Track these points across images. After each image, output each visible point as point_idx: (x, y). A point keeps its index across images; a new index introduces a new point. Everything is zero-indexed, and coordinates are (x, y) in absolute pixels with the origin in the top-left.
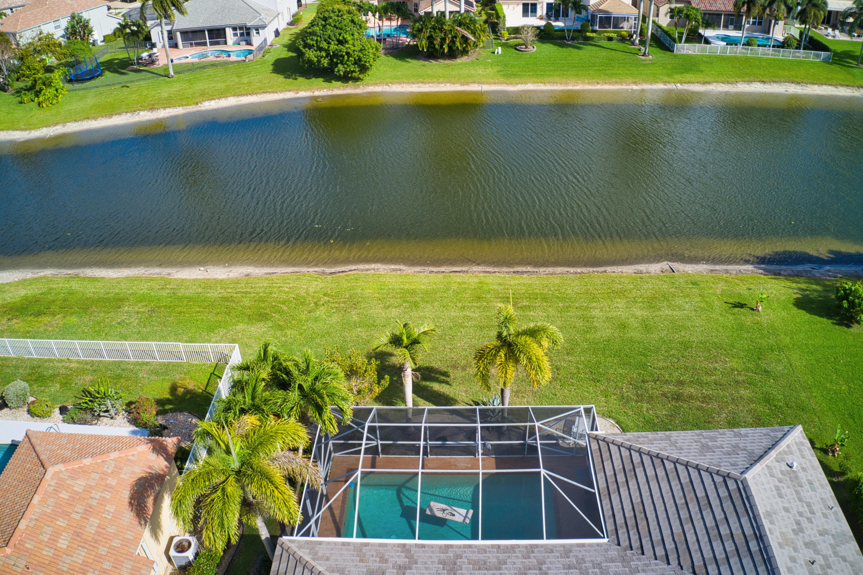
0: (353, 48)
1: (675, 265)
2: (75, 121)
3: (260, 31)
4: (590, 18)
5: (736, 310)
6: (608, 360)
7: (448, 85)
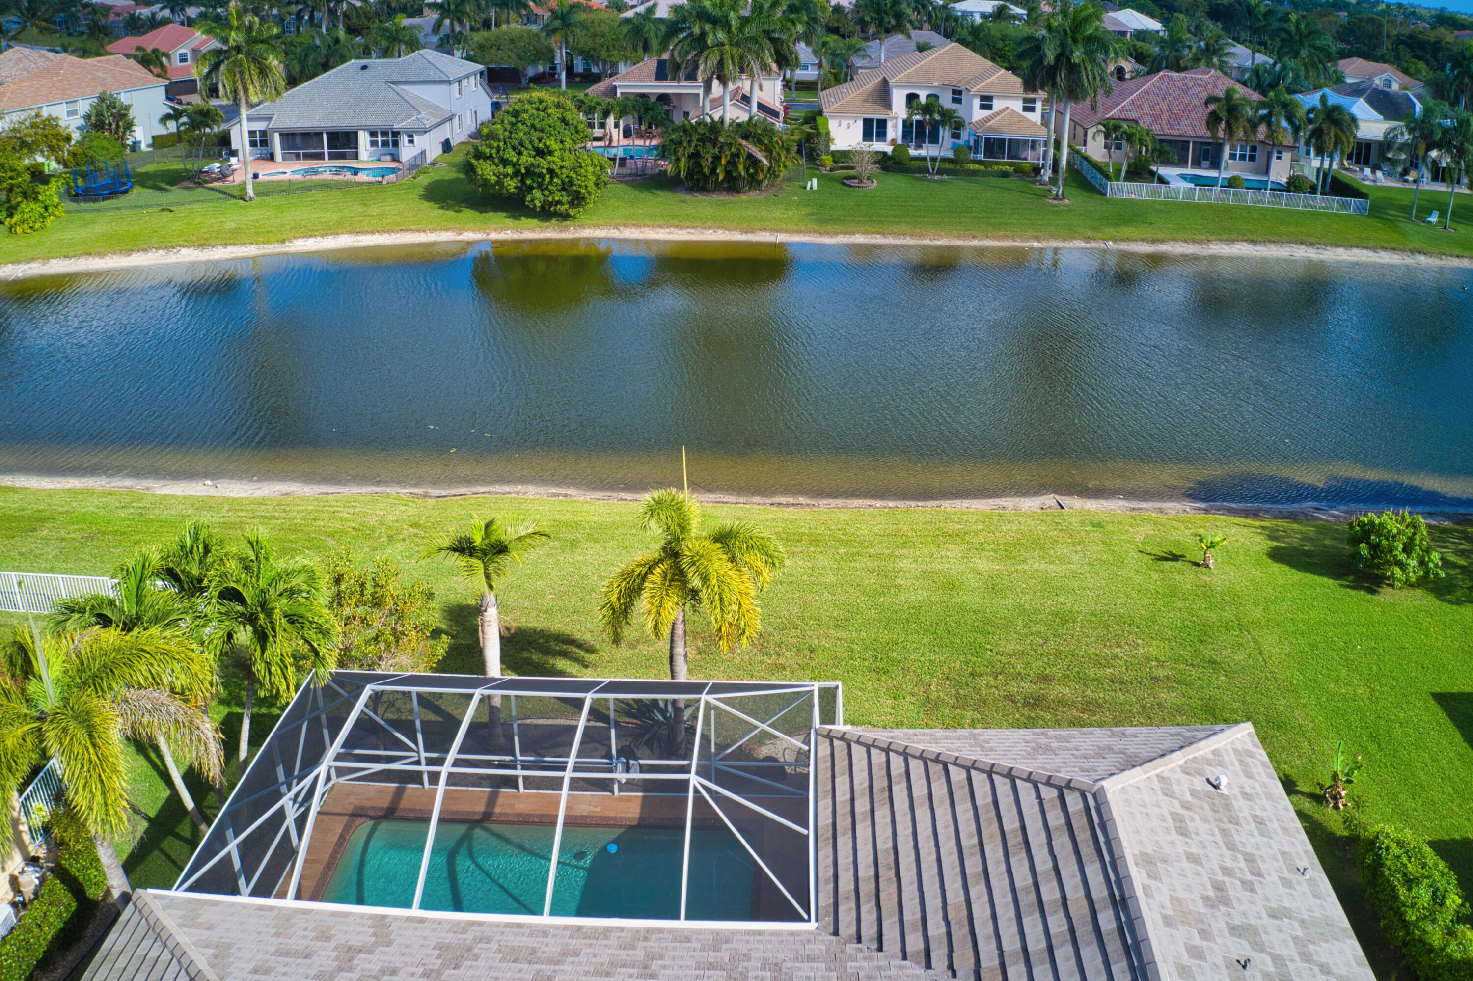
0: (560, 163)
1: (1066, 501)
2: (66, 257)
3: (416, 138)
4: (972, 144)
5: (1167, 565)
6: (910, 638)
7: (720, 231)
